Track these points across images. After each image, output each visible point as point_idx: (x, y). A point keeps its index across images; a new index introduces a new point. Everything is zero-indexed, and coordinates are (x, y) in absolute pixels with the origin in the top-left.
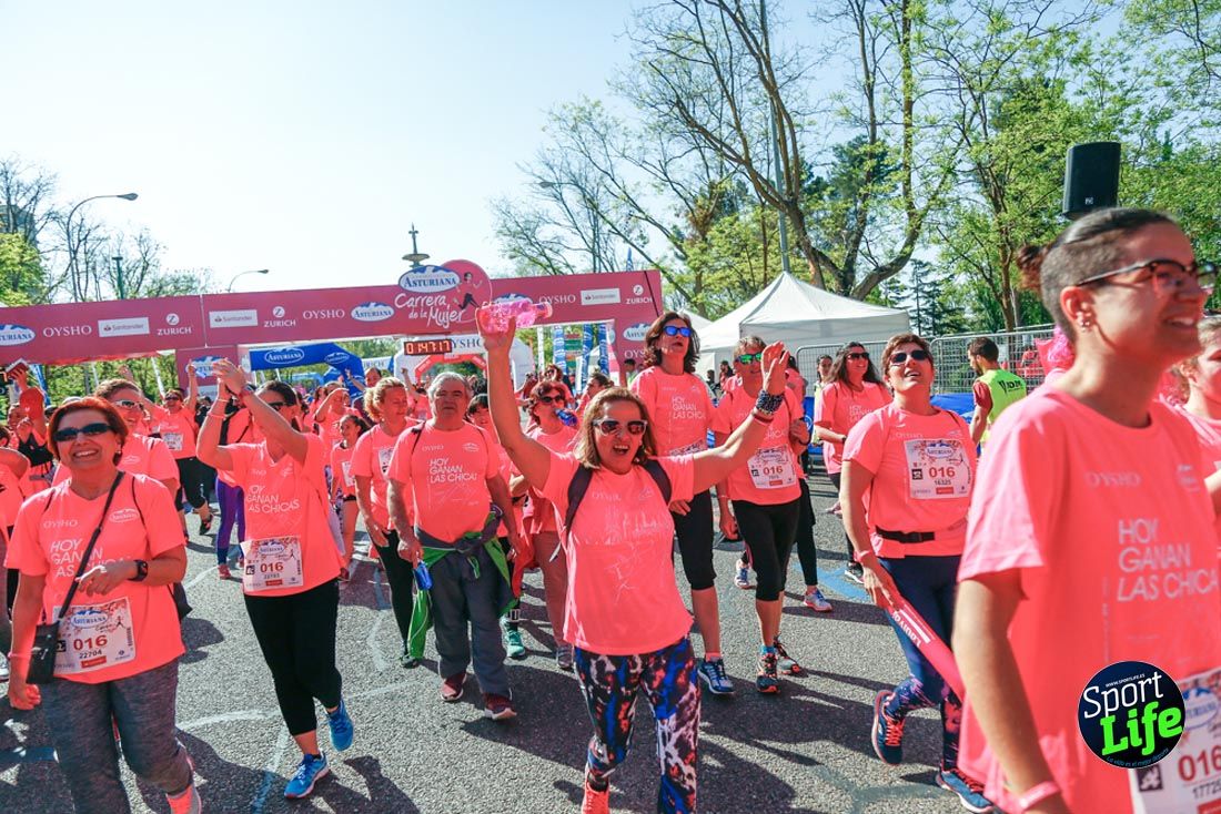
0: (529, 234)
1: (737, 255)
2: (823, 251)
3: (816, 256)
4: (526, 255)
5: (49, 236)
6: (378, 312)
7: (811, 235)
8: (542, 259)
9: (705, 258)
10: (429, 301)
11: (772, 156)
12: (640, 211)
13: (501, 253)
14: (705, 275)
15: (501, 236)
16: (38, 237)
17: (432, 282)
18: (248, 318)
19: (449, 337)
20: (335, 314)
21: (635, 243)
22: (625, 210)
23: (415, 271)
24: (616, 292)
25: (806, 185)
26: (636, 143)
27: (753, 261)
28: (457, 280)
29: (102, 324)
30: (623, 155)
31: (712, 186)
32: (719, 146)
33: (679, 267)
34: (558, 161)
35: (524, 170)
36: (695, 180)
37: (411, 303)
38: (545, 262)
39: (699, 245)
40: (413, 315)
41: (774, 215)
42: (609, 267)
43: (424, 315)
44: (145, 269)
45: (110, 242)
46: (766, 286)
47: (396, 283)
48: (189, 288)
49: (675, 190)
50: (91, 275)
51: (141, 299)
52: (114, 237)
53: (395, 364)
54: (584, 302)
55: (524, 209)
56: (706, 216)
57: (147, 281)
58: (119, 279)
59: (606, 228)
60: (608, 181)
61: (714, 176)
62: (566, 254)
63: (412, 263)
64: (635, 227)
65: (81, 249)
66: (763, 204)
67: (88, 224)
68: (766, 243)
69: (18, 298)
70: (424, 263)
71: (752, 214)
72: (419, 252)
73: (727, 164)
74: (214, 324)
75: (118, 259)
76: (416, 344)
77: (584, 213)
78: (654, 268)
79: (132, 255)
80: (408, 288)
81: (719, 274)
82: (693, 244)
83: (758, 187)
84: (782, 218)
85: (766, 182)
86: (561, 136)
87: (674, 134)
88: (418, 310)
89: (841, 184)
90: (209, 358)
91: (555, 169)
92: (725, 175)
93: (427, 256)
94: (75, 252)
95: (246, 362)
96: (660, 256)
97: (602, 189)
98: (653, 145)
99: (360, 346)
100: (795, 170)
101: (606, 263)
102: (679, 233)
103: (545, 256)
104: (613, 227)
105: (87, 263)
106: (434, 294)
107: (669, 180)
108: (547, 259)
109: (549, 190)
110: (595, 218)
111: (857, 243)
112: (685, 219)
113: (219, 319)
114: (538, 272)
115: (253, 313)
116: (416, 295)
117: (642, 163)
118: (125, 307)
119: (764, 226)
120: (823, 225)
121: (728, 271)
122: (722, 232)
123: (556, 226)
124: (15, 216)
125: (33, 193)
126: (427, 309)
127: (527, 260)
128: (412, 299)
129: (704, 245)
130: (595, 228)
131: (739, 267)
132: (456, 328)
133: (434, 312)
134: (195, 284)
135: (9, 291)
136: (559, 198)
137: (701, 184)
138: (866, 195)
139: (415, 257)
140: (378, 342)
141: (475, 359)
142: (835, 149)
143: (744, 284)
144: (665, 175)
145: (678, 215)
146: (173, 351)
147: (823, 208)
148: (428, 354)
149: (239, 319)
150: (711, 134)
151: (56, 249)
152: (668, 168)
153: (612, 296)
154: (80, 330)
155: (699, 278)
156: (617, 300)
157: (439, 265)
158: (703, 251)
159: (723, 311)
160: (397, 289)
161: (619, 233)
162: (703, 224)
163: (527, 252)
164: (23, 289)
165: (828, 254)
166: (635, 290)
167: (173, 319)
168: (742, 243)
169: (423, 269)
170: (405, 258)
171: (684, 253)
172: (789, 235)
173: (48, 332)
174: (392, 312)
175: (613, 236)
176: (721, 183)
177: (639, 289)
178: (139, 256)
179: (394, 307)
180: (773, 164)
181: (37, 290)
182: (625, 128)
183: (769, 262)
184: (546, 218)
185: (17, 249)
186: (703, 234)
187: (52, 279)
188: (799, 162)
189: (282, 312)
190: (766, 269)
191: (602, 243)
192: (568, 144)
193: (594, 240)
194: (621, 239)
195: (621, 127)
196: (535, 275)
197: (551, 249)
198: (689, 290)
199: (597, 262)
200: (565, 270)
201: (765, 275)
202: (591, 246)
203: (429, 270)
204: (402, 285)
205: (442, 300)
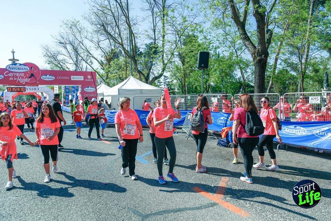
0: (55, 57)
1: (118, 70)
3: (139, 72)
4: (54, 64)
7: (138, 66)
8: (59, 65)
9: (109, 70)
10: (18, 74)
11: (129, 44)
12: (91, 54)
13: (45, 62)
14: (109, 74)
15: (45, 57)
17: (19, 69)
19: (25, 87)
21: (88, 63)
22: (86, 54)
23: (12, 65)
24: (82, 77)
26: (90, 35)
27: (123, 72)
28: (28, 69)
30: (86, 38)
31: (112, 50)
32: (115, 39)
33: (102, 72)
34: (65, 36)
35: (54, 38)
36: (107, 48)
37: (10, 75)
39: (108, 66)
40: (11, 79)
41: (129, 60)
42: (81, 70)
46: (126, 79)
47: (5, 68)
49: (101, 50)
53: (4, 94)
54: (72, 79)
55: (53, 50)
56: (110, 58)
60: (81, 45)
61: (113, 47)
62: (67, 64)
63: (12, 62)
64: (89, 59)
66: (126, 57)
68: (126, 67)
70: (16, 62)
71: (123, 59)
72: (15, 58)
73: (116, 44)
76: (12, 88)
77: (73, 53)
78: (93, 71)
80: (9, 70)
81: (113, 75)
82: (106, 65)
83: (125, 52)
84: (131, 61)
85: (127, 51)
86: (66, 29)
87: (101, 34)
89: (147, 54)
91: (64, 39)
92: (116, 47)
93: (18, 60)
96: (96, 68)
97: (79, 47)
98: (95, 36)
100: (135, 49)
101: (80, 68)
102: (102, 62)
103: (60, 64)
104: (82, 58)
106: (20, 73)
107: (100, 47)
109: (62, 45)
110: (77, 55)
111: (150, 70)
112: (104, 58)
114: (58, 69)
116: (12, 72)
117: (92, 41)
119: (126, 63)
120: (142, 64)
121: (116, 74)
122: (114, 63)
126: (17, 77)
127: (54, 65)
128: (11, 73)
129: (109, 66)
130: (77, 58)
131: (119, 73)
132: (27, 84)
133: (19, 79)
136: (66, 48)
137: (109, 49)
138: (152, 58)
139: (13, 60)
141: (35, 94)
143: (120, 78)
144: (99, 45)
145: (102, 57)
147: (142, 60)
148: (14, 91)
150: (112, 36)
152: (100, 43)
153: (81, 78)
155: (107, 75)
156: (82, 79)
157: (22, 63)
158: (109, 68)
159: (114, 85)
160: (5, 70)
162: (109, 60)
165: (143, 72)
166: (88, 77)
168: (120, 67)
169: (16, 64)
171: (104, 68)
172: (133, 66)
174: (3, 77)
175: (82, 61)
176: (115, 49)
177: (89, 77)
180: (129, 46)
182: (87, 30)
183: (127, 73)
184: (61, 53)
186: (109, 63)
188: (136, 47)
190: (126, 74)
191: (79, 62)
192: (69, 32)
193: (76, 61)
194: (85, 62)
195: (86, 29)
196: (57, 70)
197: (62, 63)
198: (105, 78)
199: (77, 68)
200: (67, 69)
201: (126, 76)
202: (75, 63)
203: (18, 65)
204: (7, 69)
205: (23, 75)
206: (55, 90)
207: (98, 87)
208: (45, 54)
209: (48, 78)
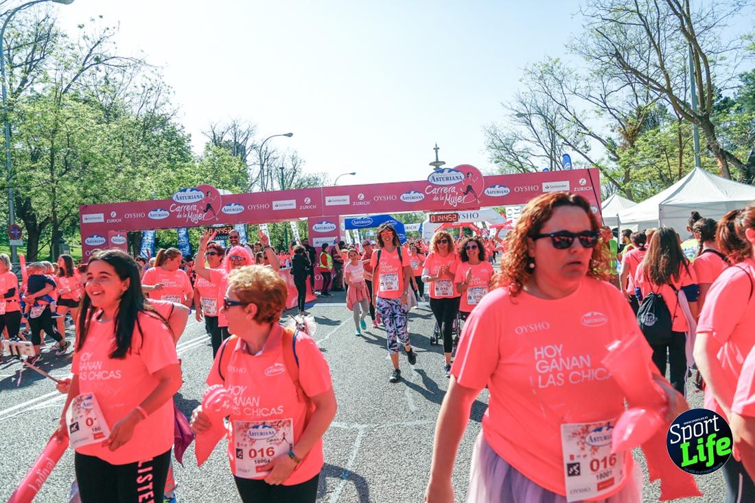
0: (508, 147)
1: (658, 156)
2: (729, 151)
3: (724, 155)
4: (506, 161)
5: (252, 157)
6: (415, 197)
7: (719, 140)
8: (516, 163)
9: (633, 158)
10: (445, 190)
11: (689, 84)
12: (585, 129)
13: (490, 160)
14: (632, 171)
15: (490, 149)
16: (247, 158)
17: (447, 179)
18: (345, 200)
19: (457, 212)
20: (391, 198)
21: (580, 149)
22: (574, 129)
23: (437, 172)
24: (567, 183)
25: (715, 103)
26: (583, 84)
27: (670, 161)
28: (463, 177)
29: (274, 203)
30: (574, 93)
31: (639, 109)
32: (647, 81)
33: (612, 166)
34: (529, 100)
35: (506, 107)
37: (434, 191)
38: (519, 165)
40: (436, 199)
41: (689, 127)
42: (561, 167)
43: (442, 199)
44: (294, 173)
45: (279, 159)
46: (680, 178)
47: (426, 179)
48: (316, 183)
50: (269, 177)
51: (292, 190)
52: (281, 157)
53: (423, 228)
54: (545, 190)
55: (505, 132)
56: (634, 130)
57: (295, 180)
58: (282, 179)
59: (560, 141)
60: (563, 110)
61: (641, 103)
62: (532, 159)
63: (435, 167)
64: (581, 140)
65: (266, 164)
66: (680, 120)
67: (269, 151)
68: (681, 147)
69: (237, 190)
70: (442, 167)
71: (671, 127)
72: (439, 160)
73: (651, 93)
74: (327, 204)
75: (282, 168)
76: (435, 215)
77: (545, 133)
78: (594, 167)
79: (289, 166)
80: (433, 182)
81: (642, 171)
82: (623, 149)
83: (676, 107)
84: (696, 129)
85: (684, 103)
86: (532, 84)
87: (612, 76)
88: (438, 195)
89: (746, 101)
90: (324, 223)
91: (527, 105)
92: (650, 101)
93: (444, 163)
94: (263, 165)
95: (343, 225)
96: (599, 159)
97: (559, 116)
99: (403, 217)
100: (707, 93)
101: (559, 165)
102: (613, 143)
103: (518, 161)
104: (565, 140)
105: (268, 171)
106: (448, 186)
107: (607, 107)
108: (520, 163)
109: (522, 119)
110: (552, 134)
112: (618, 133)
113: (331, 201)
114: (514, 171)
115: (347, 197)
116: (437, 186)
117: (588, 97)
118: (284, 194)
119: (680, 136)
120: (729, 132)
121: (650, 168)
122: (646, 141)
123: (527, 142)
124: (237, 148)
125: (246, 135)
126: (444, 195)
127: (506, 163)
128: (436, 189)
129: (632, 150)
130: (553, 142)
131: (660, 165)
132: (461, 207)
133: (448, 197)
134: (318, 182)
135: (233, 186)
136: (530, 124)
137: (631, 109)
139: (437, 164)
140: (414, 215)
141: (471, 225)
142: (743, 75)
143: (661, 177)
144: (605, 103)
145: (613, 131)
146: (307, 218)
148: (439, 222)
149: (340, 201)
150: (640, 73)
151: (255, 164)
152: (608, 99)
153: (564, 186)
154: (264, 206)
155: (627, 173)
156: (568, 188)
157: (452, 167)
158: (632, 154)
159: (645, 196)
160: (427, 183)
161: (570, 144)
162: (631, 136)
163: (507, 159)
164: (239, 185)
165: (733, 153)
166: (580, 182)
167: (307, 200)
168: (662, 148)
169: (444, 170)
170: (431, 164)
171: (617, 156)
172: (700, 140)
173: (250, 207)
174: (423, 197)
175: (565, 146)
176: (647, 107)
177: (583, 181)
178: (292, 167)
179: (424, 194)
180: (689, 91)
181: (245, 185)
182: (577, 75)
183: (684, 161)
184: (519, 137)
185: (238, 165)
186: (632, 143)
187: (252, 179)
188: (711, 88)
189: (363, 197)
190: (681, 166)
191: (557, 152)
192: (537, 88)
193: (552, 150)
194: (571, 148)
195: (574, 74)
196: (512, 173)
197: (522, 156)
198: (620, 181)
199: (553, 164)
200: (531, 170)
201: (680, 170)
202: (549, 153)
203: (446, 171)
204: (430, 180)
205: (453, 189)
206: (507, 216)
207: (603, 204)
208: (488, 144)
209: (498, 192)
